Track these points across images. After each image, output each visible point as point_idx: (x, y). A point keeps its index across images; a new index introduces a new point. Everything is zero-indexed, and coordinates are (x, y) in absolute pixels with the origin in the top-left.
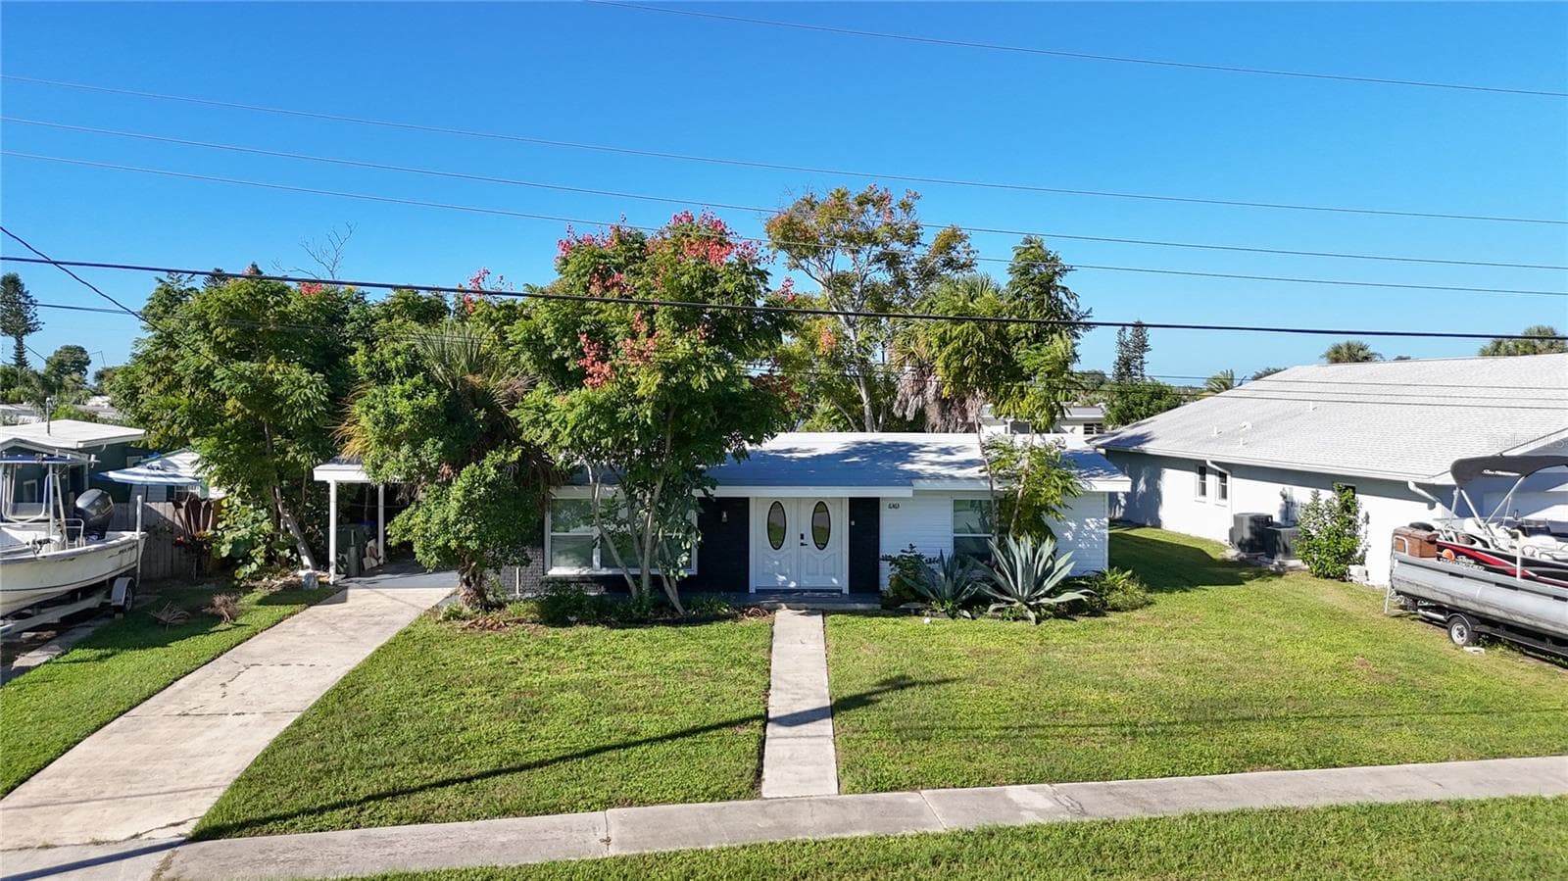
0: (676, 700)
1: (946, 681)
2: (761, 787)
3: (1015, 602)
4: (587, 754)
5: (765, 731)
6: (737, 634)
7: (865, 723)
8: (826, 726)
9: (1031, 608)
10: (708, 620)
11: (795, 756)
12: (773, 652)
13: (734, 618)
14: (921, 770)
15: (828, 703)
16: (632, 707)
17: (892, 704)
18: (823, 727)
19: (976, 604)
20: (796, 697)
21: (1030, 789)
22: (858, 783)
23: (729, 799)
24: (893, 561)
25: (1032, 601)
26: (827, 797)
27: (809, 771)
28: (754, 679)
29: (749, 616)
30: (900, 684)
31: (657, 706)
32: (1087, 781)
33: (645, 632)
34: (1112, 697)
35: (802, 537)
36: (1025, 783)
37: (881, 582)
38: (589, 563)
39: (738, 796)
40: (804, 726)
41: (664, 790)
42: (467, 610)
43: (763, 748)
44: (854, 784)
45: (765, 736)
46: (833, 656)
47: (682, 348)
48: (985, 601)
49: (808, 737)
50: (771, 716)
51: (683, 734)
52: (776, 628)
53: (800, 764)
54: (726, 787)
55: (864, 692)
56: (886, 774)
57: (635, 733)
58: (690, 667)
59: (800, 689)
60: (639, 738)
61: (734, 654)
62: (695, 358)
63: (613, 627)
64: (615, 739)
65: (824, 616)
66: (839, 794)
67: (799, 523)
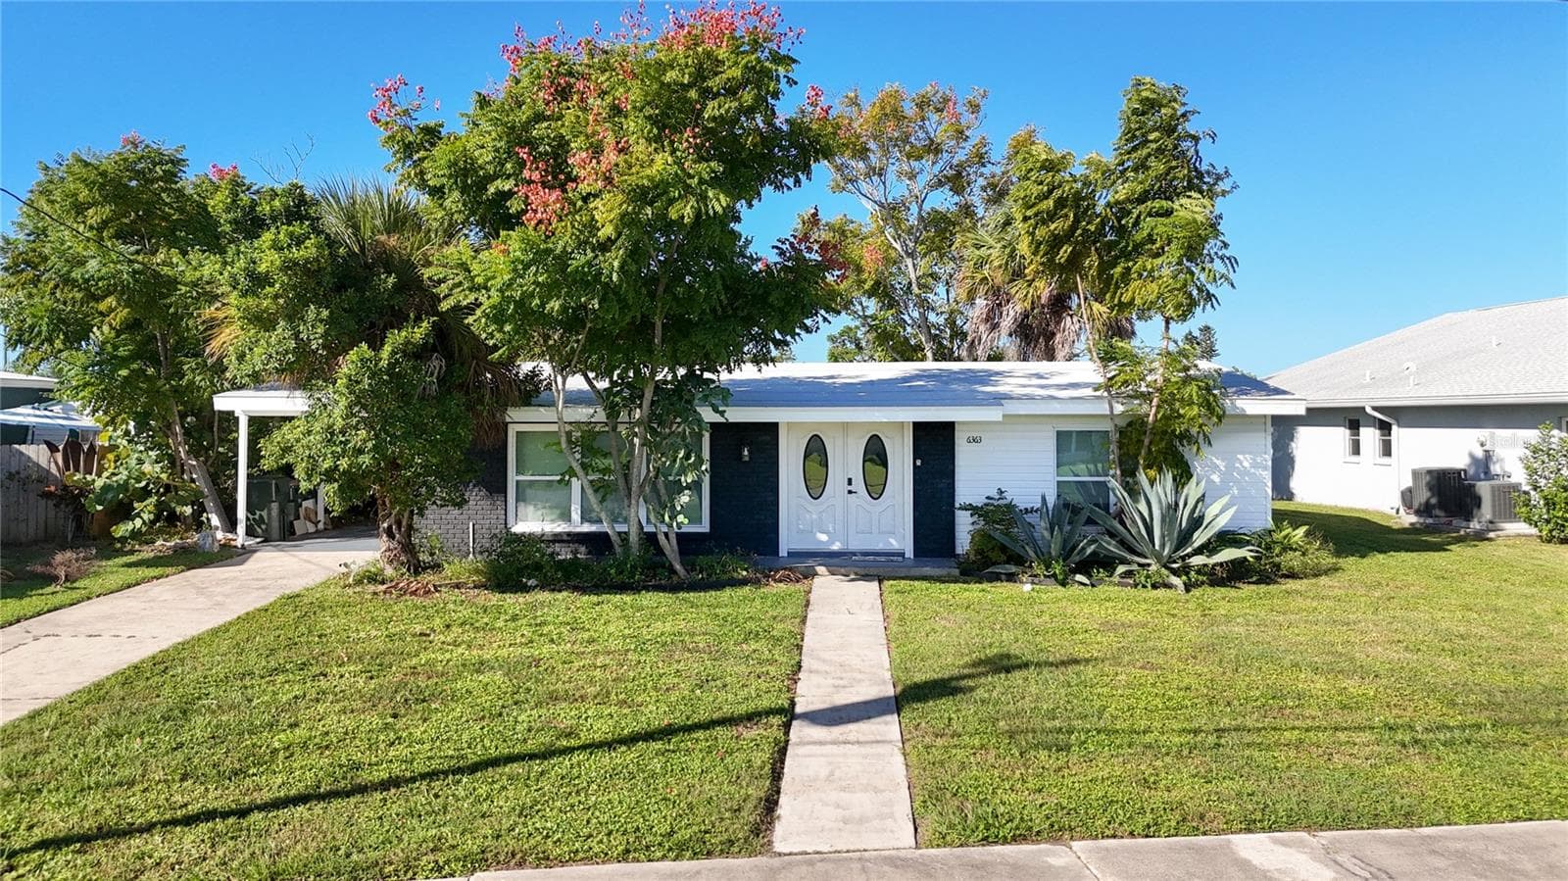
0: (649, 685)
1: (1076, 662)
2: (772, 831)
3: (1149, 565)
4: (474, 769)
5: (787, 733)
6: (758, 602)
7: (954, 722)
8: (889, 727)
9: (1175, 572)
10: (719, 586)
11: (837, 773)
12: (808, 623)
13: (756, 583)
14: (1065, 802)
15: (890, 692)
16: (577, 695)
17: (995, 694)
18: (882, 728)
19: (1096, 565)
20: (841, 682)
21: (1276, 841)
22: (951, 826)
23: (709, 854)
24: (974, 510)
25: (1175, 562)
26: (893, 852)
27: (862, 802)
28: (777, 657)
29: (775, 581)
30: (1003, 665)
31: (617, 695)
32: (1377, 826)
33: (628, 598)
34: (1352, 685)
35: (850, 482)
36: (1263, 830)
37: (958, 542)
38: (566, 516)
39: (728, 848)
40: (852, 727)
41: (590, 836)
42: (389, 572)
43: (783, 762)
44: (943, 829)
45: (787, 742)
46: (894, 628)
47: (661, 164)
48: (1108, 563)
49: (858, 742)
50: (798, 710)
51: (649, 736)
52: (813, 597)
53: (843, 789)
54: (706, 832)
55: (946, 677)
56: (1002, 809)
57: (570, 734)
58: (682, 641)
59: (845, 671)
60: (573, 743)
61: (751, 625)
62: (681, 180)
63: (584, 591)
64: (531, 746)
65: (880, 582)
66: (917, 846)
67: (845, 460)
